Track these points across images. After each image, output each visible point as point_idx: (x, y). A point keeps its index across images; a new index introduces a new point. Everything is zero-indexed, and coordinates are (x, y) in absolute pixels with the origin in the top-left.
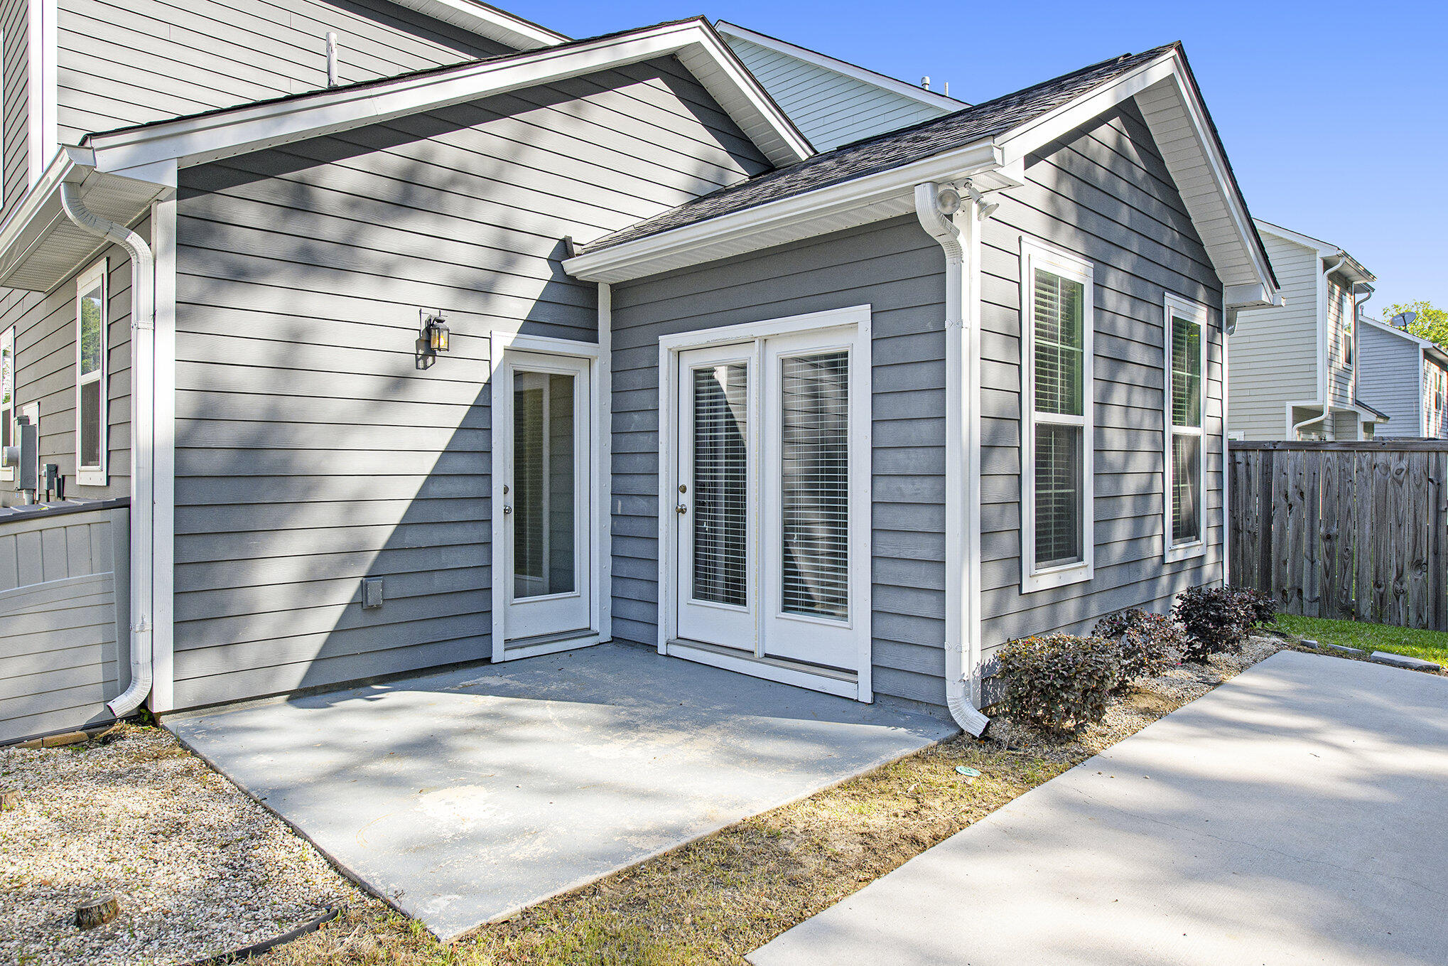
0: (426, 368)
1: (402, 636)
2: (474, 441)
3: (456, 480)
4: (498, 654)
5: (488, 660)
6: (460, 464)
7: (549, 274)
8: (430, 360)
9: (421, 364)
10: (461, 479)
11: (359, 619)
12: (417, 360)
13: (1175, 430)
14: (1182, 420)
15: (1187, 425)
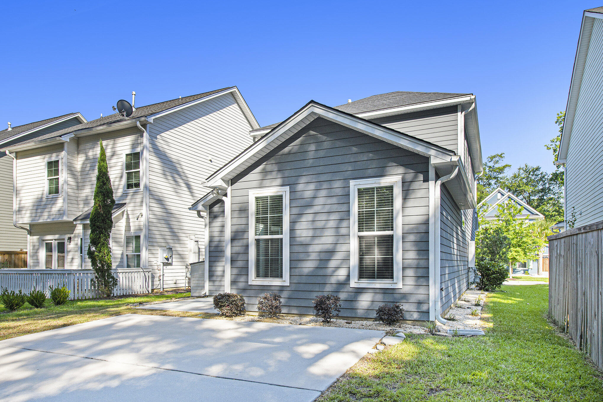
13: (362, 234)
14: (371, 229)
15: (377, 231)
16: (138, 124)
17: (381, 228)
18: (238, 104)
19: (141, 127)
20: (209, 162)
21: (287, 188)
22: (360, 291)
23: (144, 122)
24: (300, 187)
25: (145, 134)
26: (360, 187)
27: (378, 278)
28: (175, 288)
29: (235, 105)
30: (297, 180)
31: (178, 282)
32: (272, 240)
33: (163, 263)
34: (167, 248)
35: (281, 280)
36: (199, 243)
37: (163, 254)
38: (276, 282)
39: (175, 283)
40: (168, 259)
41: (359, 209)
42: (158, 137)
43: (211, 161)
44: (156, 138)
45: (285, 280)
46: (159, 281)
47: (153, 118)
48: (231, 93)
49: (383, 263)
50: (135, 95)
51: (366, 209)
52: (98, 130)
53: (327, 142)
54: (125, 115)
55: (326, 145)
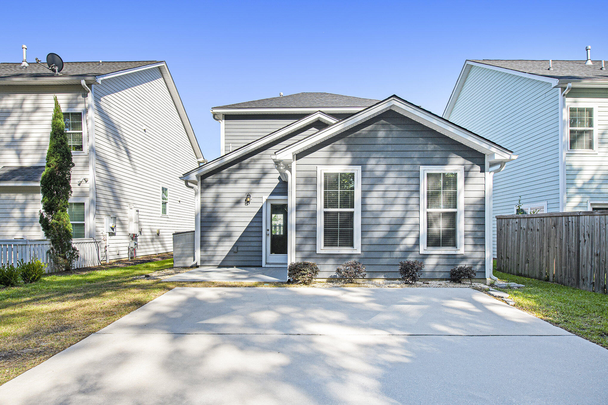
0: (247, 205)
1: (242, 258)
2: (258, 220)
3: (254, 228)
4: (264, 265)
5: (261, 266)
6: (255, 224)
7: (278, 181)
8: (248, 203)
9: (246, 204)
10: (255, 228)
11: (232, 254)
12: (245, 204)
13: (429, 210)
14: (438, 207)
15: (443, 208)
16: (83, 82)
17: (447, 206)
18: (164, 79)
19: (87, 87)
20: (143, 131)
21: (359, 168)
22: (426, 256)
23: (90, 82)
24: (369, 167)
25: (90, 95)
26: (429, 172)
27: (442, 246)
28: (118, 260)
29: (162, 79)
30: (367, 161)
31: (121, 253)
32: (341, 213)
33: (109, 233)
34: (112, 217)
35: (352, 249)
36: (140, 213)
37: (109, 223)
38: (345, 250)
39: (118, 254)
40: (113, 229)
41: (427, 190)
42: (102, 99)
43: (145, 130)
44: (100, 100)
45: (357, 249)
46: (105, 252)
47: (102, 79)
48: (159, 67)
49: (446, 234)
50: (26, 49)
51: (431, 190)
52: (13, 82)
53: (396, 131)
54: (57, 71)
55: (395, 134)
